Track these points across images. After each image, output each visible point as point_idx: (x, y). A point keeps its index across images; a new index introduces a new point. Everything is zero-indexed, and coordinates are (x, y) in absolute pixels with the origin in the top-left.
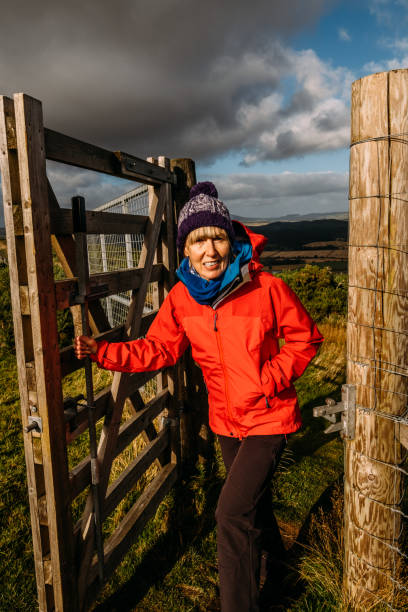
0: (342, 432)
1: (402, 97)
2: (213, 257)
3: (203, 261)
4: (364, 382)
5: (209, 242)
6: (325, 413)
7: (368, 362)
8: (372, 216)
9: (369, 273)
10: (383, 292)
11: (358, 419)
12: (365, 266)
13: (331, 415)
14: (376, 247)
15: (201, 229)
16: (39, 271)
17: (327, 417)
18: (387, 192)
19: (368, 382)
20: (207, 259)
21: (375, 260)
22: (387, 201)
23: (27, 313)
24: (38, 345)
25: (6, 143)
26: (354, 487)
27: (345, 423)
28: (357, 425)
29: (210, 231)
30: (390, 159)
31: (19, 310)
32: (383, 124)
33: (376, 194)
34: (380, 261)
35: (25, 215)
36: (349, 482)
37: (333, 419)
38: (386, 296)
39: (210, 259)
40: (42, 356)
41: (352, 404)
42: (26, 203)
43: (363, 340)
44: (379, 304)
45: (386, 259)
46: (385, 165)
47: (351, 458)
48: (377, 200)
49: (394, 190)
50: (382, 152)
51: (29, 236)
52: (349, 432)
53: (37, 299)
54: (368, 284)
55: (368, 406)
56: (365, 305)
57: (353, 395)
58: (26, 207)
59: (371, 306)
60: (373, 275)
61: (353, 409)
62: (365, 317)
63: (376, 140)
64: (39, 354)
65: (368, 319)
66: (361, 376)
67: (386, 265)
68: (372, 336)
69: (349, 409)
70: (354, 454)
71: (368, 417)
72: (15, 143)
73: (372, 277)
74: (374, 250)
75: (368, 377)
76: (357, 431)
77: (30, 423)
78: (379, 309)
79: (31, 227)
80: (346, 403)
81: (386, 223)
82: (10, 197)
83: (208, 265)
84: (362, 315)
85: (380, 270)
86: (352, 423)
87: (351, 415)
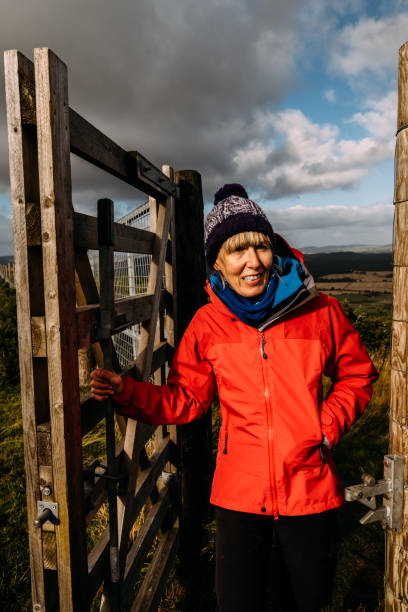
0: (384, 522)
2: (257, 269)
3: (243, 274)
5: (251, 250)
6: (361, 496)
11: (406, 504)
13: (369, 499)
15: (242, 235)
16: (62, 295)
17: (364, 501)
20: (247, 272)
23: (41, 354)
24: (57, 400)
25: (19, 116)
26: (400, 598)
27: (388, 509)
28: (405, 512)
31: (29, 350)
35: (44, 217)
36: (393, 589)
37: (372, 503)
39: (251, 272)
40: (62, 416)
41: (399, 484)
42: (47, 200)
47: (397, 556)
51: (50, 247)
52: (395, 522)
53: (57, 336)
57: (400, 471)
58: (47, 206)
61: (400, 491)
64: (57, 412)
69: (395, 490)
70: (401, 552)
72: (33, 116)
76: (405, 521)
79: (52, 234)
80: (390, 482)
82: (22, 192)
83: (249, 280)
86: (399, 509)
87: (397, 498)
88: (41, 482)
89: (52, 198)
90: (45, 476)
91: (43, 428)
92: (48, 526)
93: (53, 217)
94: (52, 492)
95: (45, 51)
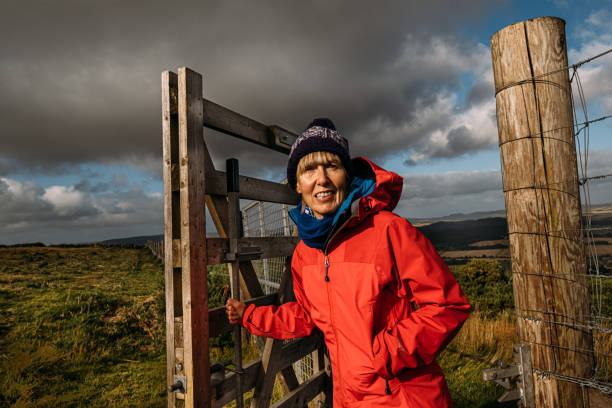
0: (519, 403)
1: (541, 42)
3: (314, 192)
4: (539, 340)
6: (496, 376)
7: (540, 315)
8: (525, 157)
9: (529, 217)
10: (547, 236)
11: (536, 384)
12: (524, 210)
13: (504, 380)
14: (533, 188)
16: (192, 224)
17: (499, 382)
18: (538, 131)
19: (543, 338)
20: (319, 189)
21: (535, 201)
22: (538, 141)
23: (178, 266)
24: (187, 298)
25: (168, 110)
27: (522, 391)
28: (537, 393)
30: (536, 100)
31: (171, 263)
32: (525, 68)
33: (527, 134)
34: (540, 204)
35: (181, 172)
37: (506, 384)
38: (551, 239)
39: (321, 189)
40: (190, 310)
41: (528, 367)
42: (183, 161)
43: (532, 291)
44: (544, 249)
45: (546, 201)
46: (533, 107)
48: (528, 141)
49: (545, 129)
50: (528, 95)
51: (184, 191)
52: (528, 401)
53: (188, 251)
54: (530, 228)
55: (546, 368)
56: (529, 252)
57: (527, 356)
58: (183, 165)
59: (536, 252)
60: (535, 218)
61: (530, 373)
62: (531, 264)
63: (520, 83)
64: (187, 307)
65: (534, 267)
66: (534, 333)
67: (547, 206)
68: (541, 285)
69: (525, 373)
71: (548, 382)
72: (177, 109)
73: (534, 221)
74: (532, 192)
75: (543, 333)
76: (537, 400)
77: (175, 382)
78: (545, 254)
79: (186, 183)
80: (520, 366)
81: (541, 162)
82: (169, 157)
83: (321, 196)
84: (526, 264)
85: (541, 212)
86: (530, 390)
87: (528, 380)
88: (176, 360)
89: (186, 159)
90: (178, 355)
91: (178, 319)
92: (180, 395)
93: (187, 172)
94: (182, 369)
95: (184, 69)
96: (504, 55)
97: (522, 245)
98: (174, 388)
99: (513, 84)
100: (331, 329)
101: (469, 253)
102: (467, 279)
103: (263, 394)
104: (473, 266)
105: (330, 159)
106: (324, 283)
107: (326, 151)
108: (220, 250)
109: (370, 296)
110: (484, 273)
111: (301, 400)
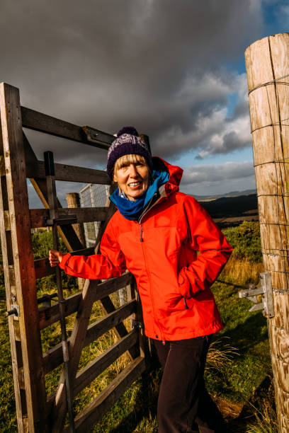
0: (263, 312)
1: (280, 53)
2: (135, 178)
3: (128, 182)
4: (277, 269)
5: (132, 167)
6: (247, 295)
7: (278, 252)
8: (269, 140)
9: (271, 183)
10: (283, 196)
11: (275, 299)
12: (268, 179)
13: (253, 296)
14: (273, 162)
15: (125, 157)
16: (15, 199)
17: (250, 298)
18: (277, 120)
19: (280, 267)
20: (131, 180)
21: (274, 172)
22: (278, 127)
23: (8, 229)
24: (16, 251)
26: (278, 357)
27: (265, 304)
28: (275, 304)
29: (131, 158)
30: (276, 97)
32: (269, 73)
33: (270, 123)
34: (278, 173)
36: (274, 354)
37: (255, 299)
38: (286, 199)
39: (133, 180)
40: (18, 260)
41: (269, 288)
43: (272, 235)
44: (281, 206)
45: (283, 171)
46: (274, 102)
47: (274, 333)
48: (271, 128)
49: (282, 119)
50: (271, 94)
51: (9, 176)
52: (269, 310)
53: (14, 219)
54: (271, 191)
55: (281, 287)
56: (271, 207)
57: (269, 280)
59: (275, 208)
60: (274, 184)
61: (271, 292)
62: (272, 217)
63: (265, 85)
64: (16, 258)
65: (274, 219)
66: (273, 264)
67: (283, 175)
68: (279, 231)
69: (268, 291)
70: (276, 329)
71: (282, 297)
73: (274, 186)
74: (273, 165)
75: (279, 264)
76: (276, 309)
77: (12, 309)
78: (281, 209)
79: (10, 170)
80: (264, 287)
81: (279, 144)
83: (132, 185)
84: (269, 217)
85: (279, 180)
86: (271, 303)
87: (269, 296)
88: (12, 294)
89: (9, 152)
90: (13, 291)
91: (11, 267)
92: (16, 318)
93: (9, 161)
94: (16, 300)
95: (2, 83)
96: (254, 63)
97: (266, 204)
98: (10, 313)
99: (260, 86)
100: (145, 273)
101: (242, 218)
102: (240, 235)
103: (83, 316)
104: (243, 226)
105: (138, 159)
106: (140, 242)
107: (136, 154)
108: (42, 217)
109: (175, 248)
110: (252, 231)
111: (116, 319)
